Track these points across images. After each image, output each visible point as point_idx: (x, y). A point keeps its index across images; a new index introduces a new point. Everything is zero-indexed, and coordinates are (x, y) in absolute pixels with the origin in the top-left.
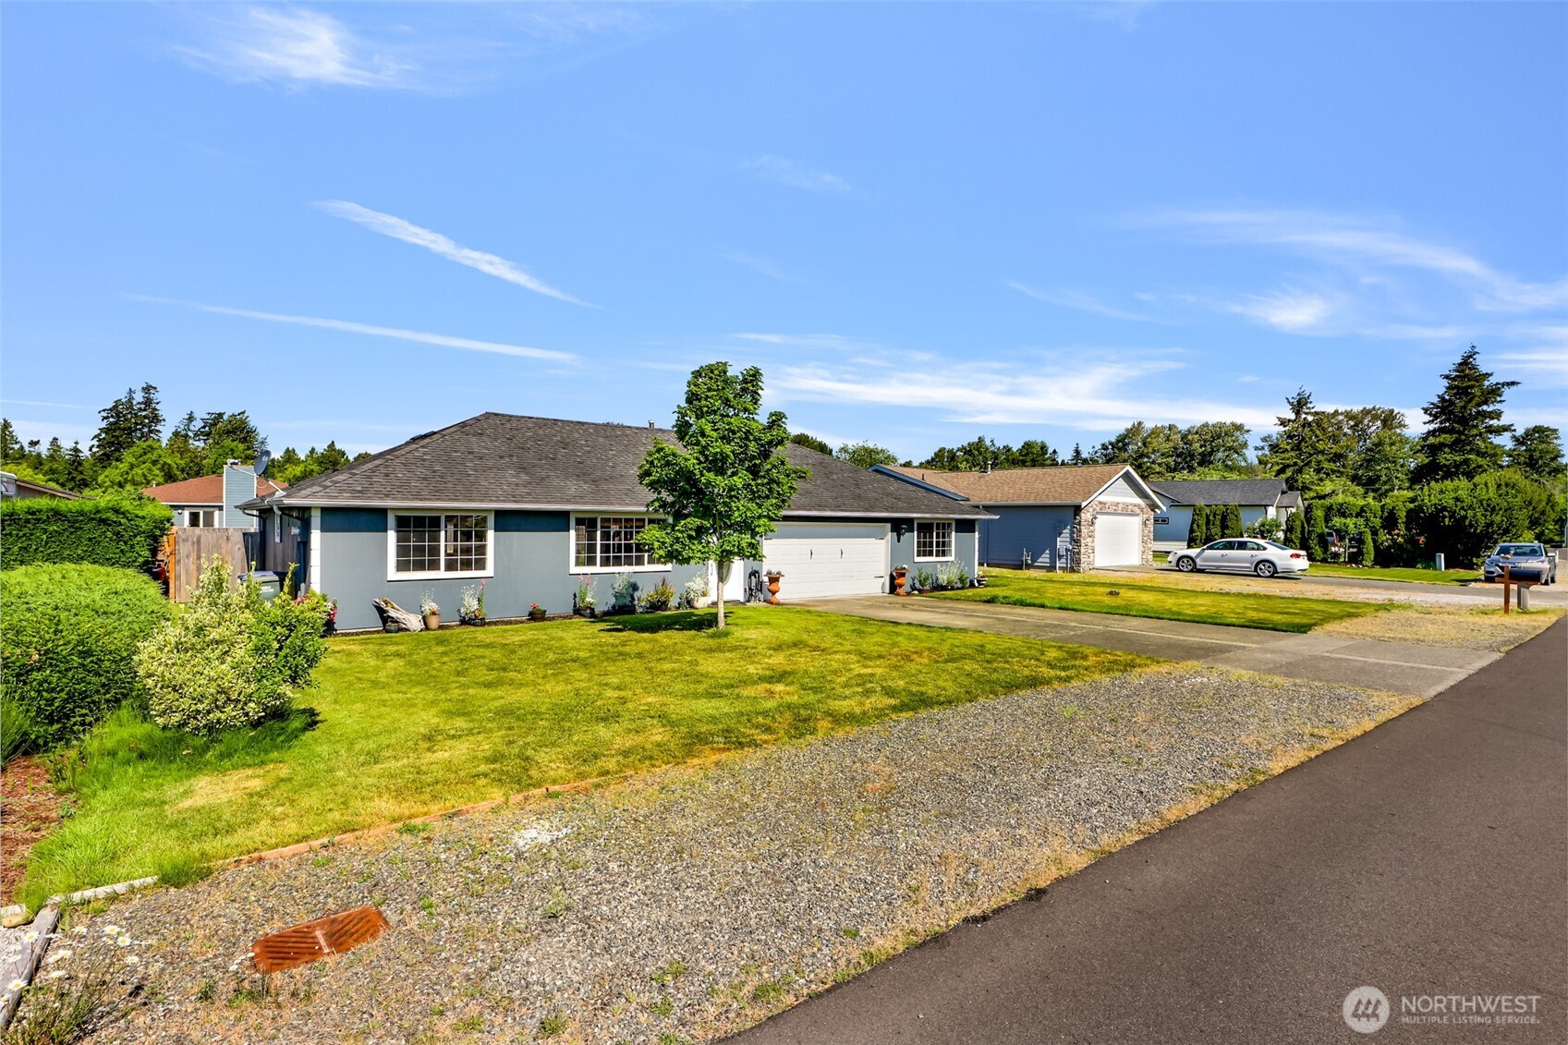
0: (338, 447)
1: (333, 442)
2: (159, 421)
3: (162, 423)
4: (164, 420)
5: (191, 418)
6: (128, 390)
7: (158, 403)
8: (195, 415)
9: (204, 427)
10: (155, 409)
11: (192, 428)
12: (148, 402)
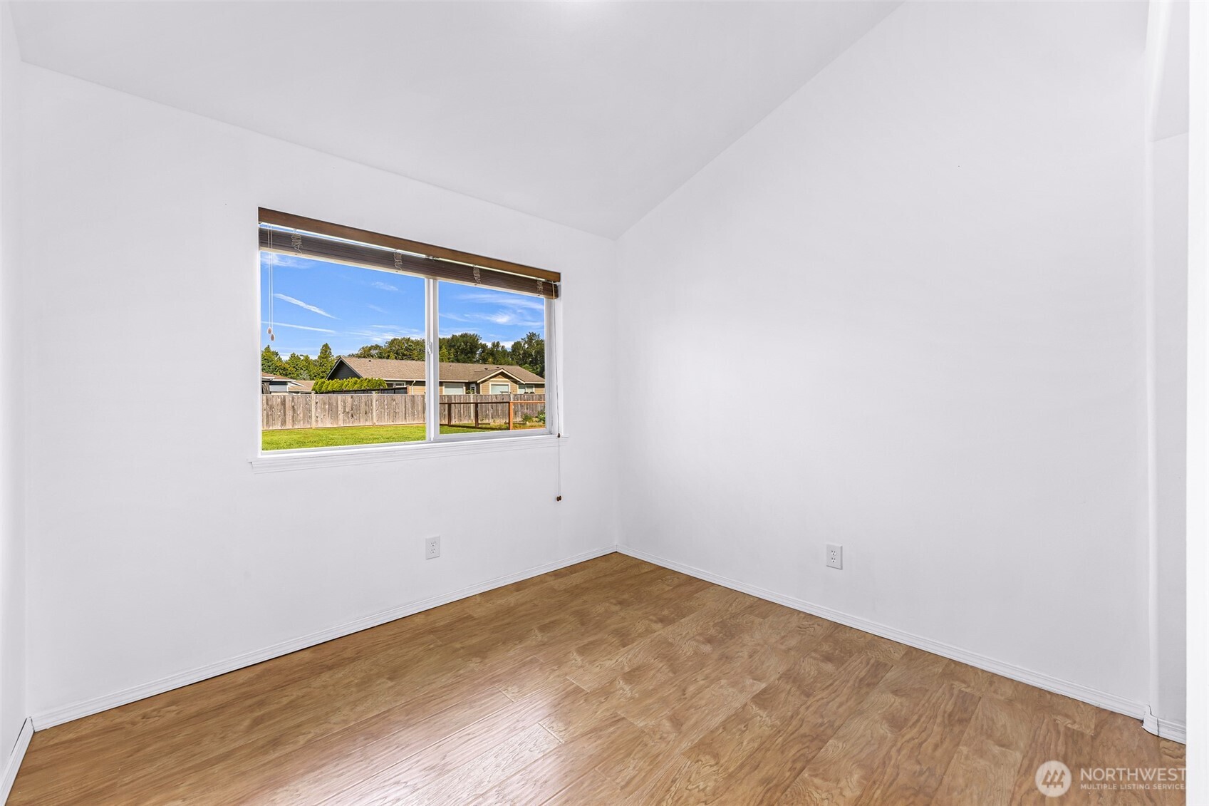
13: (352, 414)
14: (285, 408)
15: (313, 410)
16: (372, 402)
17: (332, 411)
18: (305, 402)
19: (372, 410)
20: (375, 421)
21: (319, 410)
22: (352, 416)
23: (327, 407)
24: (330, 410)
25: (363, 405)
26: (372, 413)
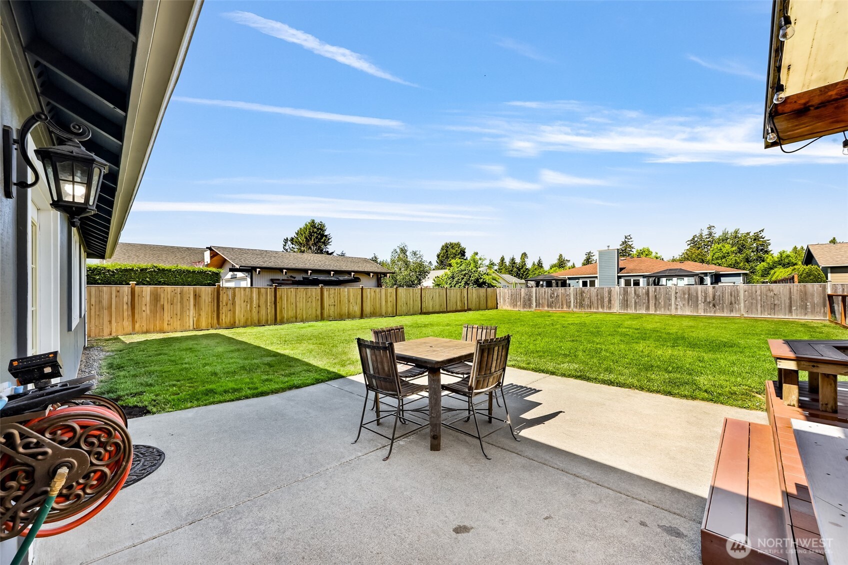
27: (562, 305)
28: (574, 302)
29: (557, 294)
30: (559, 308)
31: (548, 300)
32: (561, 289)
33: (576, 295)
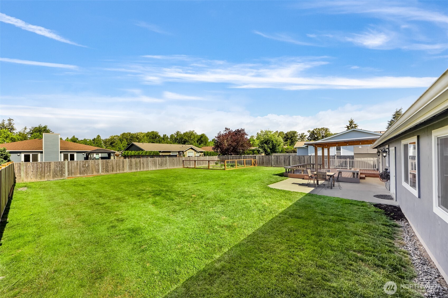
0: (76, 137)
1: (74, 136)
2: (14, 129)
3: (15, 130)
4: (16, 129)
5: (25, 129)
6: (3, 120)
7: (14, 124)
8: (27, 128)
9: (30, 131)
10: (13, 126)
11: (26, 131)
12: (10, 124)
13: (161, 165)
14: (140, 163)
15: (149, 164)
16: (167, 160)
17: (155, 164)
18: (146, 161)
19: (167, 163)
20: (168, 167)
21: (151, 164)
22: (161, 166)
23: (153, 162)
24: (154, 163)
25: (164, 162)
26: (167, 164)
27: (92, 171)
28: (102, 169)
29: (88, 165)
30: (90, 174)
31: (80, 169)
32: (92, 161)
33: (103, 164)
